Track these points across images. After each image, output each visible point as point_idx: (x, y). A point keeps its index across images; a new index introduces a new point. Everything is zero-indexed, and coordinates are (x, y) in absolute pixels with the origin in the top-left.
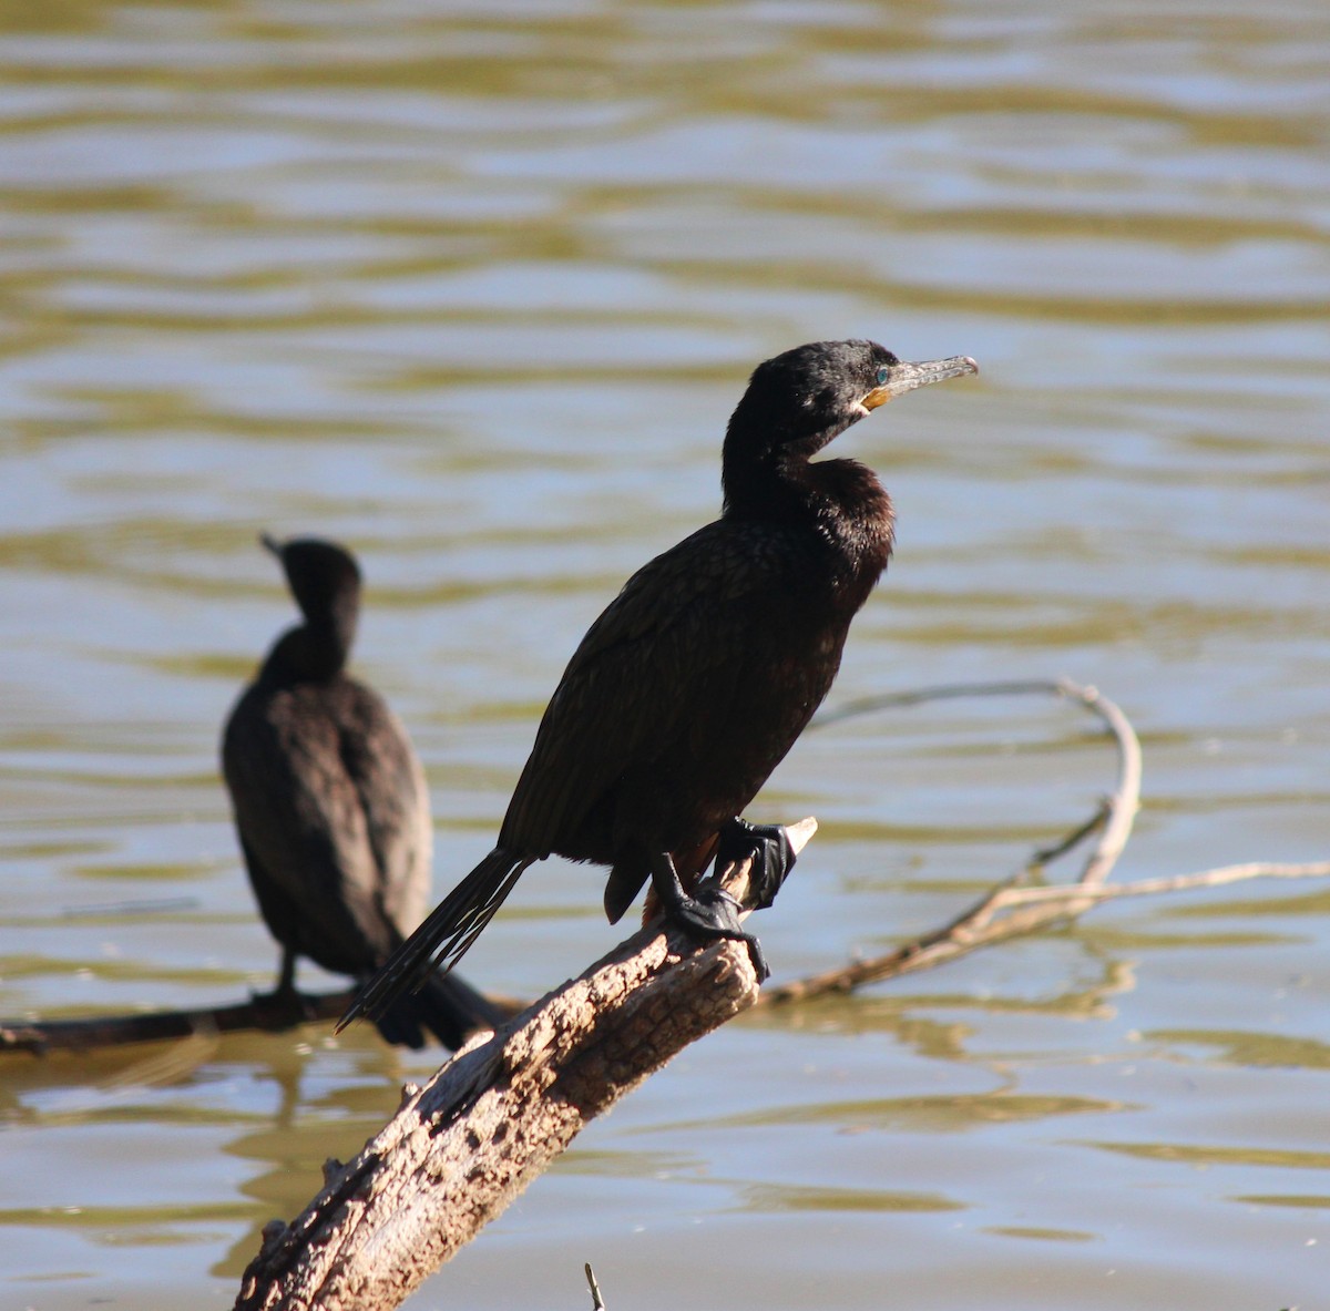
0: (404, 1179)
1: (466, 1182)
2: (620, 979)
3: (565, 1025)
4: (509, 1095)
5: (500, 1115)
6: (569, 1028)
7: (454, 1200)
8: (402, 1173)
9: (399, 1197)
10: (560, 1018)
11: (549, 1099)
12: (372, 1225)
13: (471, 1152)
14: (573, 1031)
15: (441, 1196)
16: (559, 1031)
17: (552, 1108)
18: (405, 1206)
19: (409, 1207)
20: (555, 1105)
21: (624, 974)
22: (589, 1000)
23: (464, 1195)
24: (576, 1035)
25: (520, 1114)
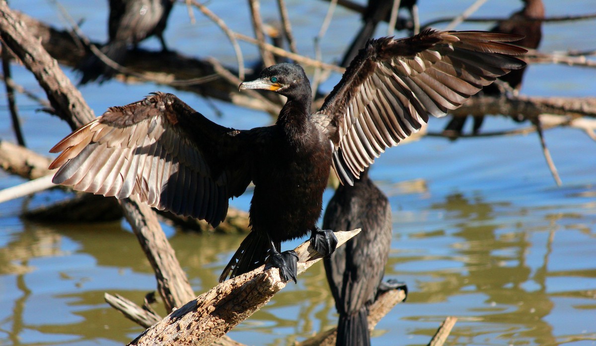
1: (173, 341)
3: (220, 292)
4: (196, 314)
5: (191, 320)
8: (151, 337)
10: (219, 289)
11: (212, 316)
13: (177, 331)
14: (223, 294)
15: (162, 345)
17: (213, 319)
21: (246, 277)
22: (232, 284)
23: (172, 345)
25: (198, 320)
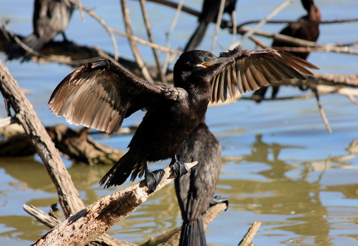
0: (55, 235)
1: (70, 237)
2: (119, 194)
3: (102, 204)
4: (86, 218)
5: (83, 223)
6: (103, 204)
7: (66, 240)
8: (55, 234)
9: (52, 239)
10: (101, 202)
11: (96, 220)
12: (44, 245)
13: (73, 230)
14: (104, 205)
15: (63, 239)
16: (101, 205)
18: (53, 241)
19: (54, 242)
20: (98, 221)
21: (120, 193)
22: (110, 198)
23: (69, 240)
24: (105, 206)
25: (87, 223)
